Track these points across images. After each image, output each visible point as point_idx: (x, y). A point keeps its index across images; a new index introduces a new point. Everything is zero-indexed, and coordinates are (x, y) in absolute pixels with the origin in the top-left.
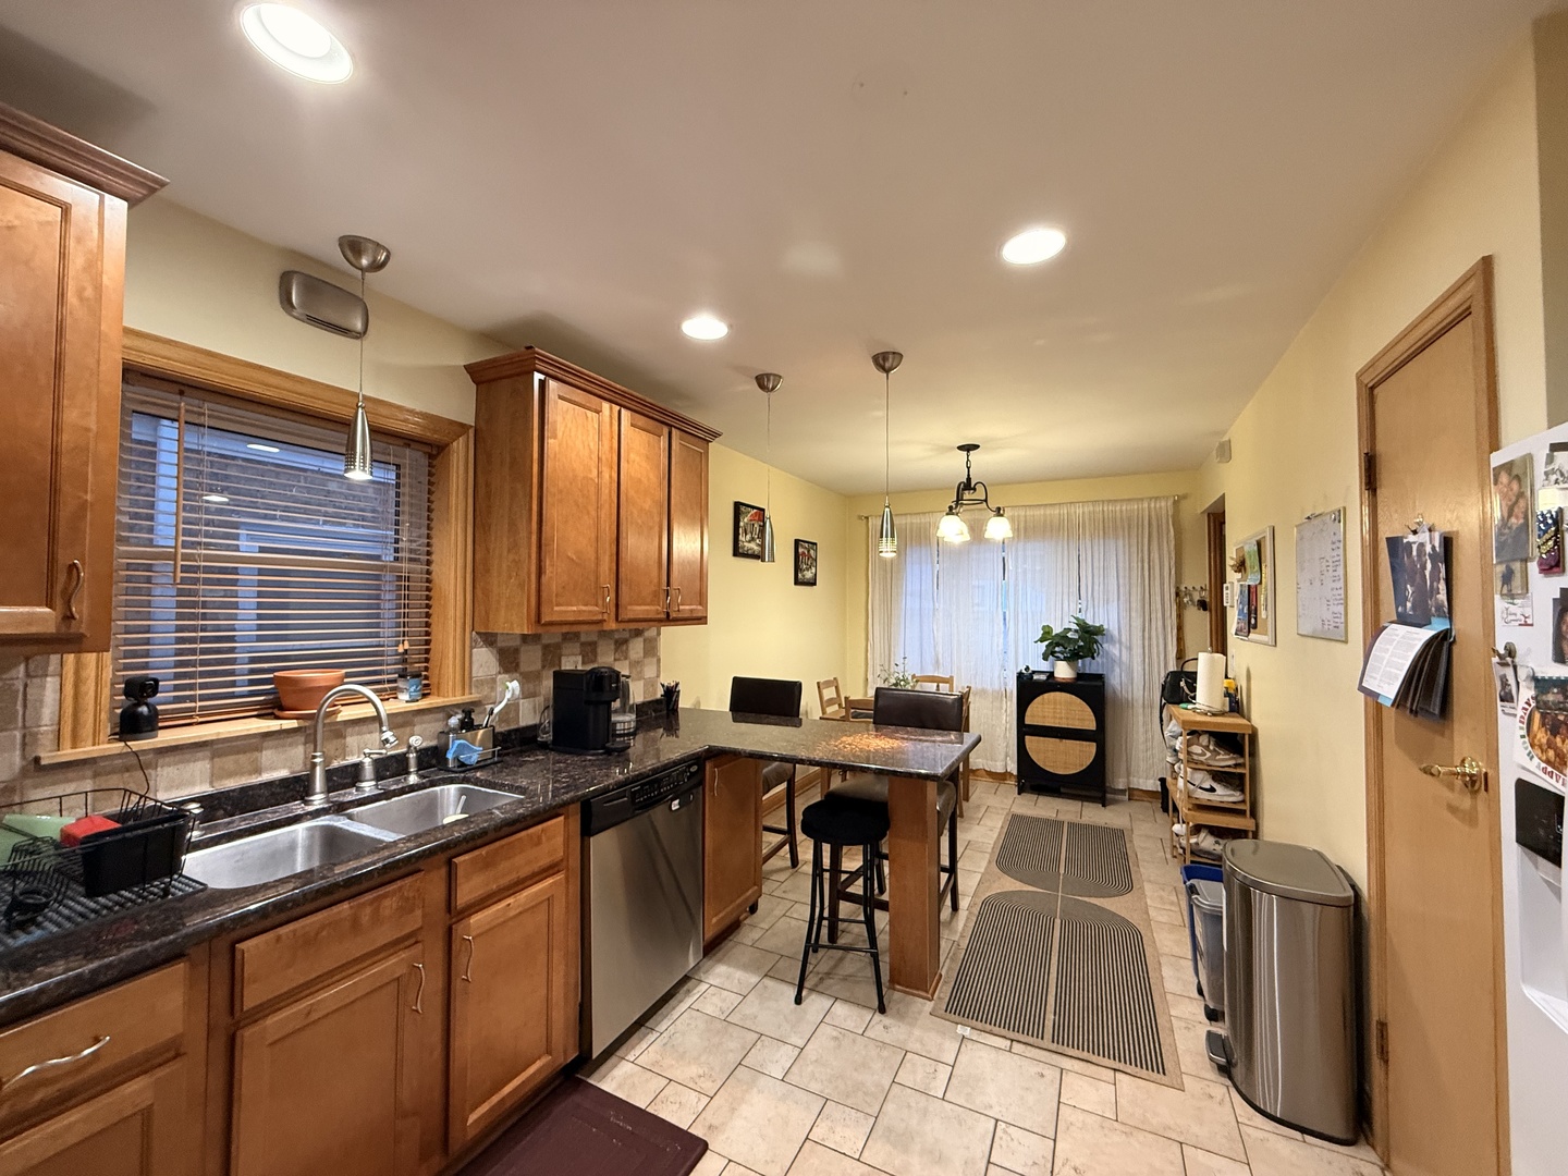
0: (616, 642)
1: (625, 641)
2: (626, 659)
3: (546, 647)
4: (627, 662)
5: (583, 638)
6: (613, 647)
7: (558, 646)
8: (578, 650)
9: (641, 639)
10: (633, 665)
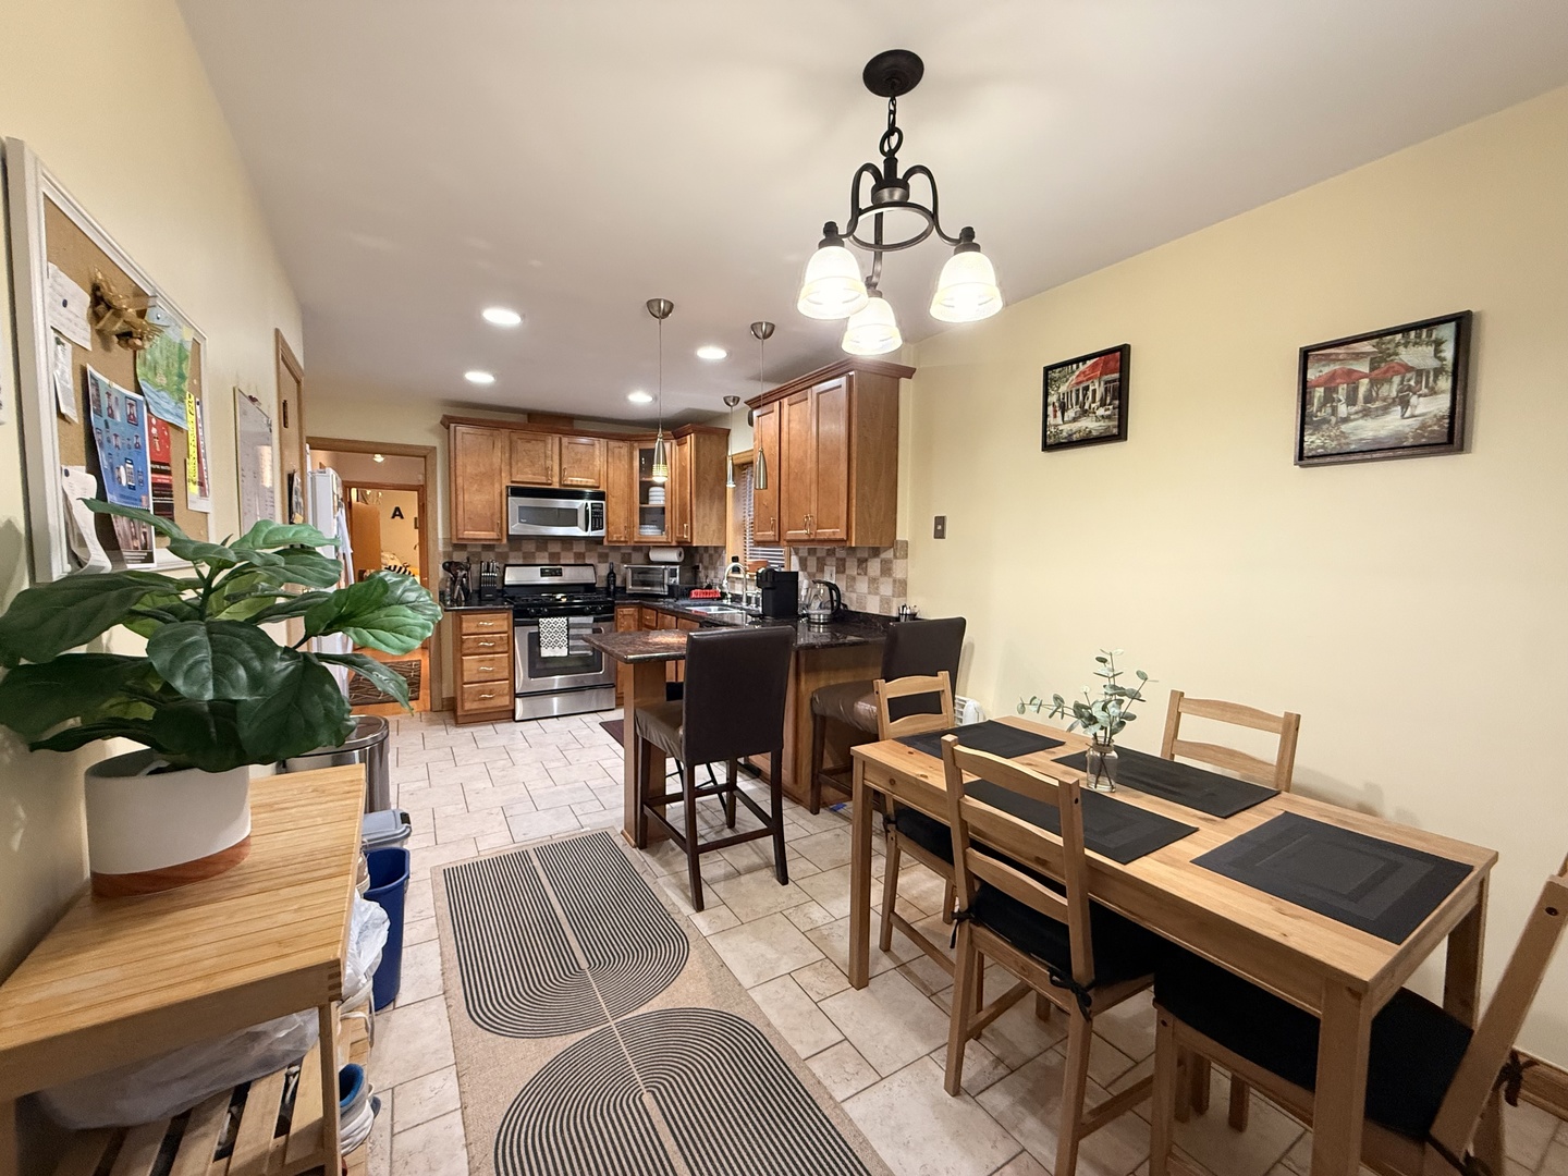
0: (859, 560)
1: (866, 560)
2: (866, 574)
3: (818, 559)
4: (866, 578)
5: (837, 555)
6: (856, 564)
7: (824, 558)
8: (834, 563)
9: (879, 560)
10: (873, 581)
